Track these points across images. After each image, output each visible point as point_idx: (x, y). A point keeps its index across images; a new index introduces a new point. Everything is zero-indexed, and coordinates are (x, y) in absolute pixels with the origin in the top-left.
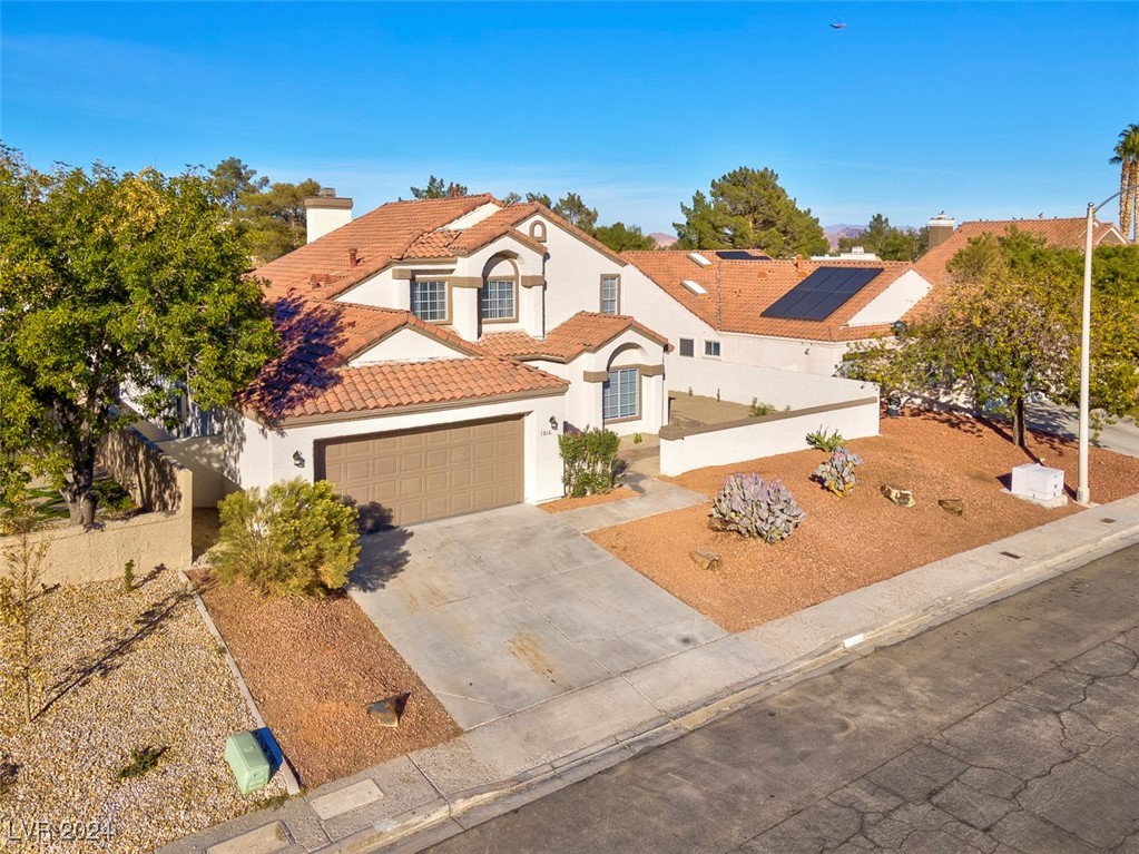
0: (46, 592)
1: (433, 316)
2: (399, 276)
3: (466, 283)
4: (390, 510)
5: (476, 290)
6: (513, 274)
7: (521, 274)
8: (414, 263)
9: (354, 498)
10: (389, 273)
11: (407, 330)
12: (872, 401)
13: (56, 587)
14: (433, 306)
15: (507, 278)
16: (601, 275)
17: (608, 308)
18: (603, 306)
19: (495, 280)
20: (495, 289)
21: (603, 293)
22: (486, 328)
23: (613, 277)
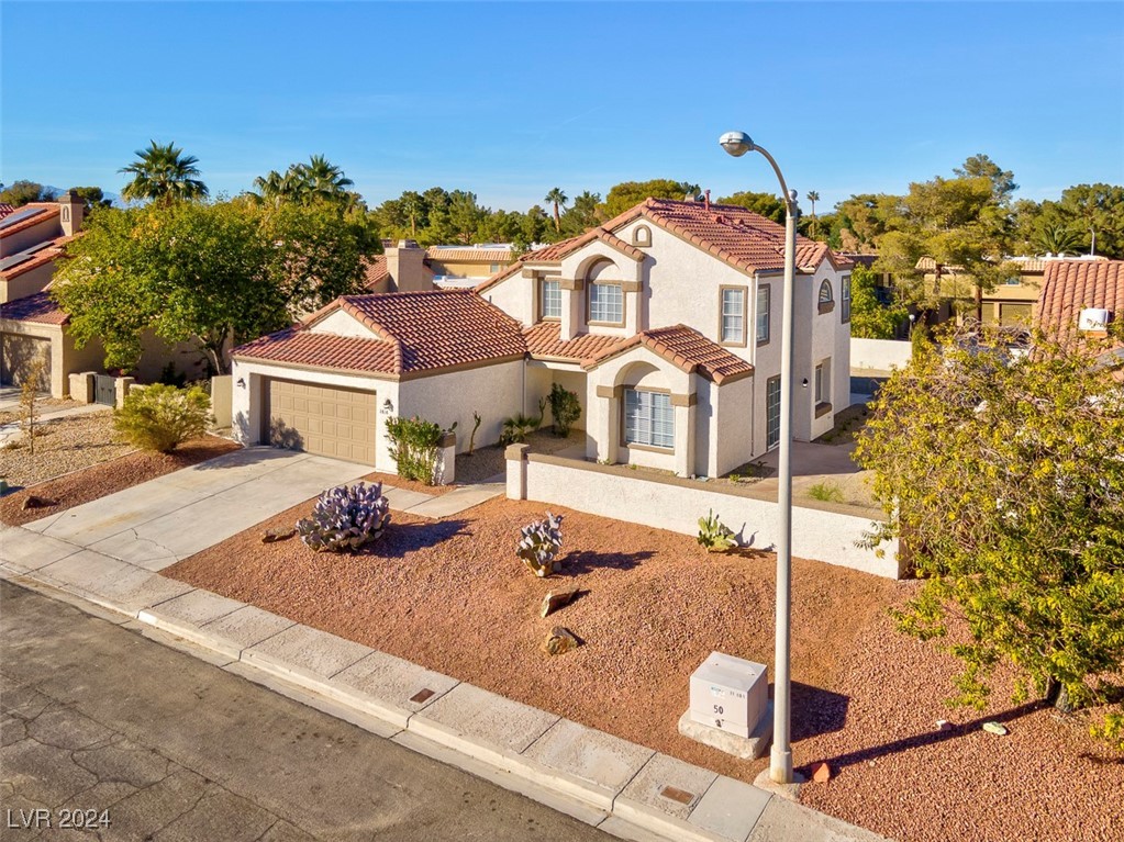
2: (527, 276)
3: (565, 284)
5: (570, 292)
6: (619, 278)
7: (622, 278)
9: (284, 422)
11: (342, 311)
15: (614, 283)
16: (721, 286)
17: (732, 325)
18: (724, 321)
19: (603, 284)
20: (604, 292)
21: (724, 306)
22: (593, 330)
23: (738, 289)
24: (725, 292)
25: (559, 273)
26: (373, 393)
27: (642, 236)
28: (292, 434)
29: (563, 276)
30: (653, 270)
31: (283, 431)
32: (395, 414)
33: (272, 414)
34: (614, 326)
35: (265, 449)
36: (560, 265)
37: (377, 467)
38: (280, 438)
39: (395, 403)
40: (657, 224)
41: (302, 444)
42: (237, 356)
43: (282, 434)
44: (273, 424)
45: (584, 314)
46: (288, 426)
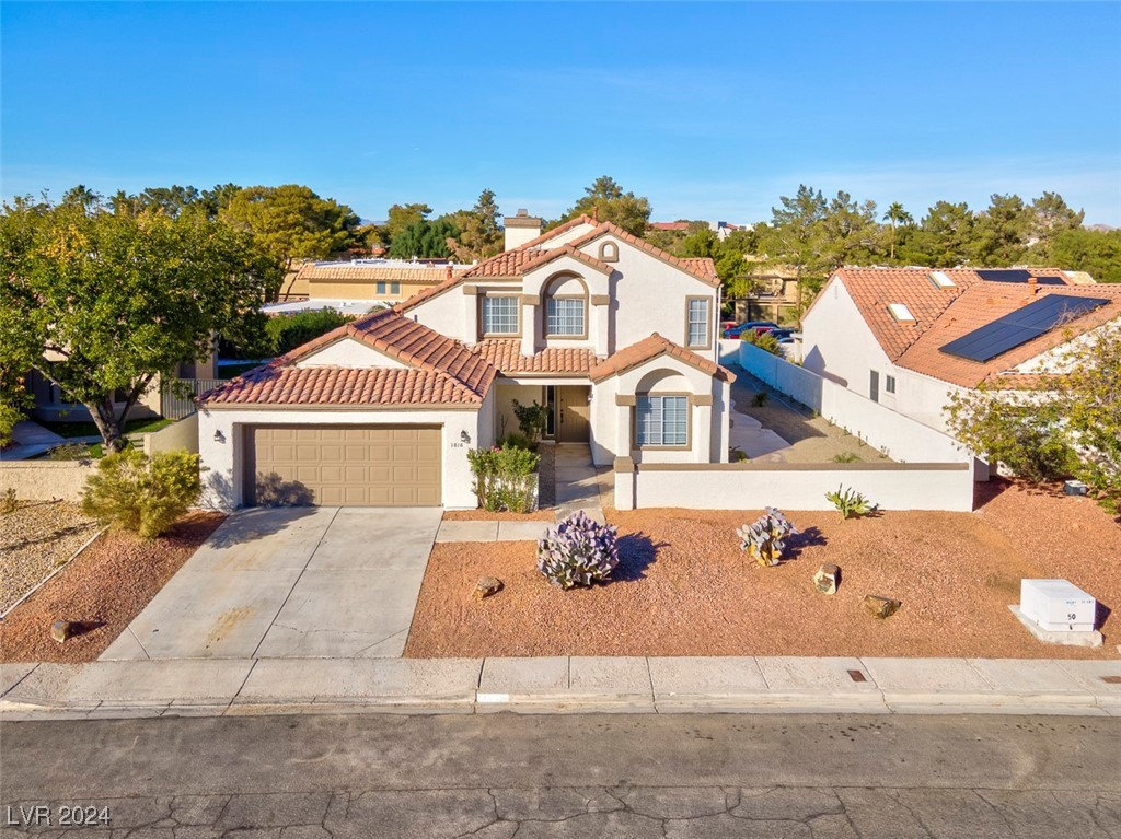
0: (54, 503)
1: (505, 329)
2: (466, 293)
3: (528, 300)
4: (312, 491)
5: (533, 307)
6: (582, 292)
7: (591, 292)
8: (480, 281)
9: (280, 476)
10: (459, 289)
11: (349, 340)
12: (965, 467)
13: (61, 500)
14: (505, 320)
15: (575, 296)
16: (687, 297)
17: (696, 332)
18: (689, 328)
19: (562, 298)
20: (562, 306)
21: (690, 315)
22: (551, 344)
23: (703, 299)
24: (691, 301)
25: (521, 289)
26: (438, 427)
27: (609, 252)
28: (297, 487)
29: (524, 292)
30: (619, 284)
31: (278, 486)
32: (474, 445)
33: (258, 470)
34: (575, 339)
35: (256, 512)
36: (521, 280)
37: (446, 506)
38: (273, 496)
39: (473, 435)
40: (624, 240)
41: (312, 498)
42: (211, 404)
43: (276, 490)
44: (260, 480)
45: (543, 329)
46: (287, 478)
